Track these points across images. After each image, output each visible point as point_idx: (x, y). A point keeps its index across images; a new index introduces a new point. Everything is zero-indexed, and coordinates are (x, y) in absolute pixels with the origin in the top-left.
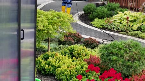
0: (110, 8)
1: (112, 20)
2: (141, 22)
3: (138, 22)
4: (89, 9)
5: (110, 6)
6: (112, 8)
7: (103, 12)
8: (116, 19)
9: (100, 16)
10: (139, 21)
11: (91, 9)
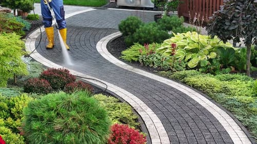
0: (165, 26)
1: (160, 48)
2: (207, 52)
3: (201, 53)
4: (128, 26)
5: (165, 22)
6: (169, 25)
7: (149, 33)
8: (166, 47)
9: (143, 39)
10: (204, 51)
11: (131, 27)
